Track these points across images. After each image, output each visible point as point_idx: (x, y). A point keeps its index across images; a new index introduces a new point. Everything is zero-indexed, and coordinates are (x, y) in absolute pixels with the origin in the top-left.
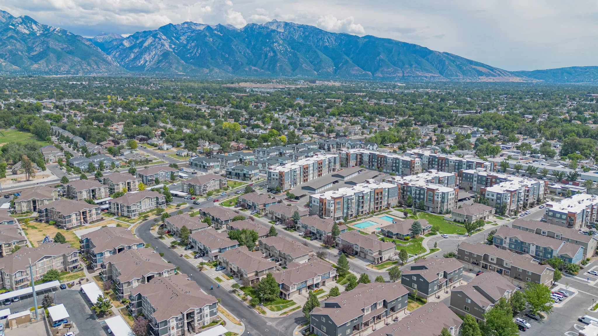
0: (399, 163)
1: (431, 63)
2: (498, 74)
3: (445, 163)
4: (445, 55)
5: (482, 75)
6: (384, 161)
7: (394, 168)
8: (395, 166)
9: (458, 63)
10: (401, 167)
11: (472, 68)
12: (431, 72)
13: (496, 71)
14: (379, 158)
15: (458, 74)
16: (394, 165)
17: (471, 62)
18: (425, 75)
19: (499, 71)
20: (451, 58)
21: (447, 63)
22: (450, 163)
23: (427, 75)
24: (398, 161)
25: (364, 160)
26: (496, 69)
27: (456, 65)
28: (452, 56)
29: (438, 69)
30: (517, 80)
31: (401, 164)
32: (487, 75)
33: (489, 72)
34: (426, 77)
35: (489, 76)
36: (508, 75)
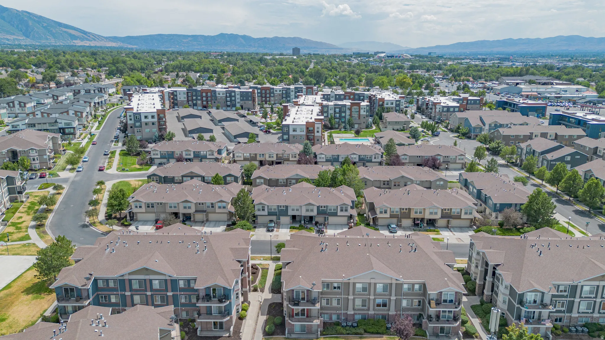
0: (235, 96)
1: (9, 22)
2: (93, 38)
3: (270, 94)
4: (25, 14)
5: (76, 39)
6: (211, 97)
7: (229, 103)
8: (231, 101)
9: (45, 24)
10: (238, 101)
11: (62, 30)
12: (14, 34)
13: (89, 35)
14: (204, 94)
15: (48, 37)
16: (228, 99)
17: (60, 24)
18: (5, 37)
19: (93, 35)
20: (35, 18)
21: (30, 24)
22: (275, 92)
23: (9, 38)
24: (233, 94)
25: (178, 99)
26: (89, 33)
27: (44, 27)
28: (35, 16)
29: (21, 31)
30: (114, 44)
31: (238, 97)
32: (82, 39)
33: (83, 36)
34: (8, 40)
35: (84, 40)
36: (103, 40)
